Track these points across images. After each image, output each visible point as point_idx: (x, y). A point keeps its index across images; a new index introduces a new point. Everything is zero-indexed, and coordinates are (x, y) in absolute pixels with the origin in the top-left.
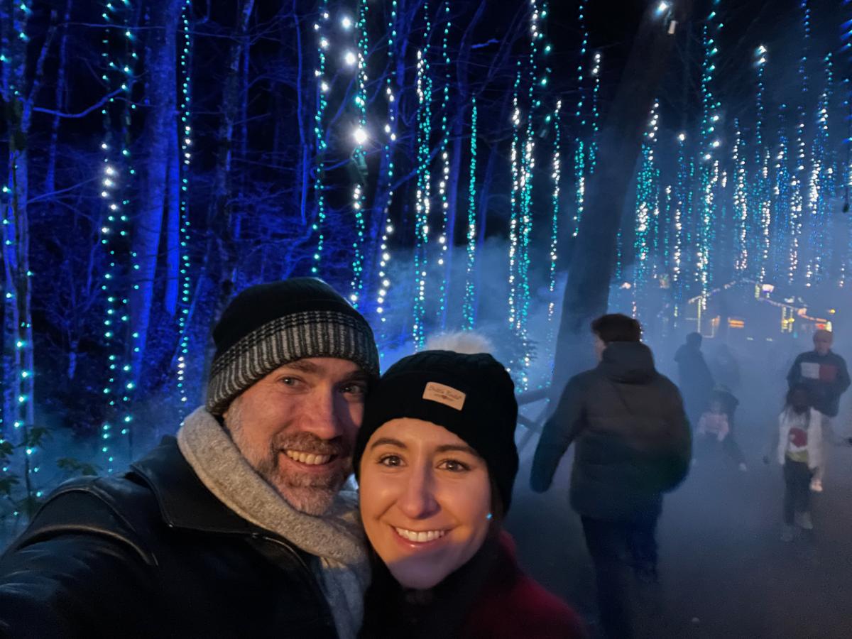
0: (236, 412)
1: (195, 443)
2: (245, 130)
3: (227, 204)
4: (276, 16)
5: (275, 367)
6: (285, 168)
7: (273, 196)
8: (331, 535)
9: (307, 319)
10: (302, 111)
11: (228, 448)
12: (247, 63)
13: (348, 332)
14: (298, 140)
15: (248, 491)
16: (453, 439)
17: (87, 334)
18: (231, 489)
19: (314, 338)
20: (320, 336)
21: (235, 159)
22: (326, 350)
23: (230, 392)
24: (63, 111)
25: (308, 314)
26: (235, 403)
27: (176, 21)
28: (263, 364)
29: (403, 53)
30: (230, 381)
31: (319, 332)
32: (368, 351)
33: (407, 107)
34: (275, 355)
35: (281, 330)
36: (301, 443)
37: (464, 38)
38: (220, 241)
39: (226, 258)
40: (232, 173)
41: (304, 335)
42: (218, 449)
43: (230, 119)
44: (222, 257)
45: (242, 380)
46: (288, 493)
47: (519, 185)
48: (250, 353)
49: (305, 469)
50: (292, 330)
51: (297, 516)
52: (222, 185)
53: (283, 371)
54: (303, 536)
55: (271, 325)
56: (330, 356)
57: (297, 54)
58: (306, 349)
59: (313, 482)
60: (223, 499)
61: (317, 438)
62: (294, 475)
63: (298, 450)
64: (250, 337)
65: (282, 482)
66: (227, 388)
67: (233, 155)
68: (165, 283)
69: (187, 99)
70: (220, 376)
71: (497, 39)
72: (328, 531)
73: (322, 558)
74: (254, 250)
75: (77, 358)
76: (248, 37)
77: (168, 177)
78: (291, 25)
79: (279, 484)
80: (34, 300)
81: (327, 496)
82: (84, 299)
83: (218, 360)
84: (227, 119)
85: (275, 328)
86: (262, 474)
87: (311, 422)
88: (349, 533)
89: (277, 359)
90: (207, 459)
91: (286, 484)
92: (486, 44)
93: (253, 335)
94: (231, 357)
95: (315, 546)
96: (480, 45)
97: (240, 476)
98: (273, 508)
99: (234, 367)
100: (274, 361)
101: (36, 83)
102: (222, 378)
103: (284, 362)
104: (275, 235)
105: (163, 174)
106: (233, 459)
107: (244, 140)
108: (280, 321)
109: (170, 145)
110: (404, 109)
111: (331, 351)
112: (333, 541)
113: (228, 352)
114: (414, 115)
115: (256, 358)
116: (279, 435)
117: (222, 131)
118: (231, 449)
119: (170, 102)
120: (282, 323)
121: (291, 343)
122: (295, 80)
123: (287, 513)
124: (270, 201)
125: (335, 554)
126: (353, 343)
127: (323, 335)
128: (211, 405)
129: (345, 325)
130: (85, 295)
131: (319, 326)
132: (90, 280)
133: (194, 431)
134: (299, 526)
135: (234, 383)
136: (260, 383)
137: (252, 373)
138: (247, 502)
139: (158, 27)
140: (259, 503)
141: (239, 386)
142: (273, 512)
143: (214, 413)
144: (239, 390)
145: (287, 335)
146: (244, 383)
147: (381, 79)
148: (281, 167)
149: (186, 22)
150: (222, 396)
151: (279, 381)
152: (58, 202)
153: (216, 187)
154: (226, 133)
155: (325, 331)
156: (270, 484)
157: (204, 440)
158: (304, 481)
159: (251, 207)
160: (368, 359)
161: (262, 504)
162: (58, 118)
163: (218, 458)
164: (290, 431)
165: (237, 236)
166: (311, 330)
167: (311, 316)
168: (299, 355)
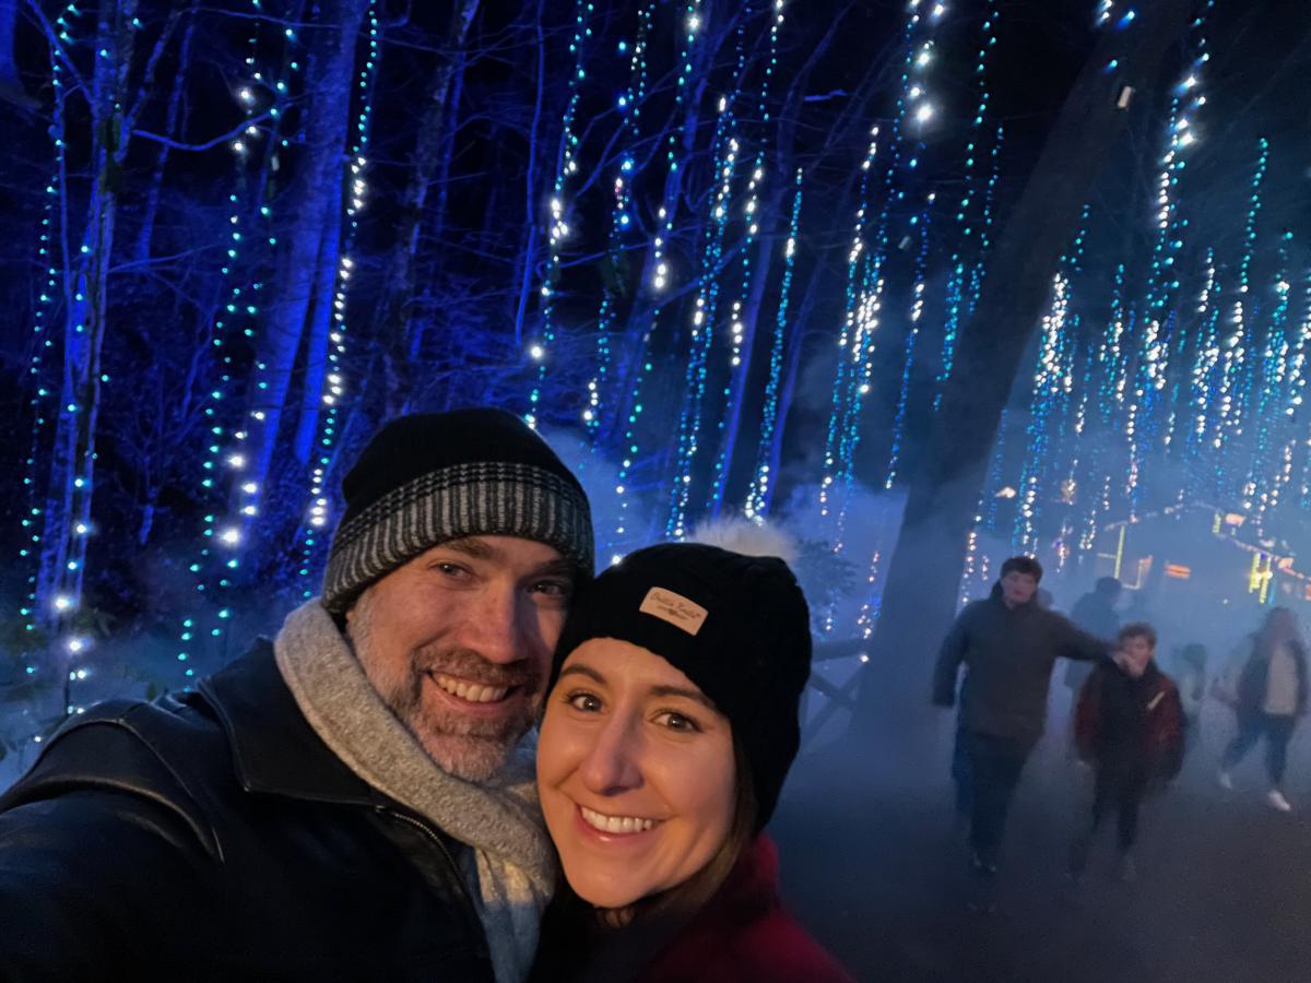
0: (365, 610)
1: (299, 655)
2: (443, 194)
3: (406, 303)
4: (511, 26)
5: (429, 545)
6: (498, 258)
7: (476, 298)
8: (497, 816)
9: (484, 474)
10: (534, 174)
11: (347, 667)
12: (457, 94)
13: (547, 500)
14: (523, 217)
15: (373, 737)
16: (677, 678)
17: (174, 480)
18: (347, 731)
19: (491, 505)
20: (501, 503)
21: (424, 236)
22: (509, 525)
23: (357, 580)
24: (176, 138)
25: (486, 466)
26: (365, 597)
27: (360, 18)
28: (410, 539)
29: (698, 100)
30: (358, 562)
31: (501, 496)
32: (575, 530)
33: (694, 185)
34: (429, 528)
35: (441, 488)
36: (458, 665)
37: (794, 84)
38: (388, 359)
39: (395, 386)
40: (419, 258)
41: (477, 498)
42: (332, 668)
43: (424, 175)
44: (390, 384)
45: (376, 561)
46: (433, 744)
47: (854, 318)
48: (392, 520)
49: (461, 708)
50: (458, 490)
51: (446, 782)
52: (402, 274)
53: (441, 554)
54: (452, 813)
55: (427, 479)
56: (515, 535)
57: (536, 85)
58: (478, 522)
59: (472, 729)
60: (334, 745)
61: (485, 661)
62: (444, 716)
63: (453, 676)
64: (394, 496)
65: (425, 725)
66: (353, 573)
67: (422, 230)
68: (298, 414)
69: (364, 139)
70: (345, 554)
71: (845, 90)
72: (492, 809)
73: (479, 852)
74: (438, 378)
75: (155, 516)
76: (464, 53)
77: (321, 253)
78: (533, 41)
79: (420, 728)
80: (101, 421)
81: (495, 753)
82: (176, 425)
83: (346, 527)
84: (420, 175)
85: (433, 484)
86: (395, 710)
87: (477, 634)
88: (524, 816)
89: (431, 534)
90: (314, 682)
91: (431, 728)
92: (826, 97)
93: (399, 493)
94: (364, 524)
95: (468, 832)
96: (817, 98)
97: (361, 711)
98: (409, 766)
99: (366, 540)
100: (426, 537)
101: (142, 93)
102: (348, 557)
103: (441, 539)
104: (471, 359)
105: (314, 248)
106: (354, 685)
107: (441, 209)
108: (442, 473)
109: (330, 204)
110: (689, 186)
111: (518, 527)
112: (498, 827)
113: (361, 516)
114: (704, 196)
115: (400, 530)
116: (424, 650)
117: (410, 192)
118: (353, 668)
119: (338, 140)
120: (445, 477)
121: (455, 509)
122: (527, 126)
123: (430, 776)
124: (469, 306)
125: (499, 847)
126: (552, 517)
127: (507, 501)
128: (328, 597)
129: (544, 487)
130: (177, 420)
131: (501, 486)
132: (188, 398)
133: (299, 636)
134: (448, 798)
135: (364, 566)
136: (404, 569)
137: (391, 551)
138: (369, 752)
139: (331, 26)
140: (388, 757)
141: (371, 571)
142: (407, 772)
143: (333, 610)
144: (370, 577)
145: (451, 497)
146: (380, 566)
147: (660, 136)
148: (492, 256)
149: (374, 21)
150: (345, 584)
151: (433, 567)
152: (154, 275)
153: (391, 277)
154: (416, 196)
155: (510, 496)
156: (406, 727)
157: (312, 651)
158: (460, 726)
159: (439, 311)
160: (575, 543)
161: (393, 758)
162: (167, 149)
163: (330, 682)
164: (444, 644)
165: (415, 353)
166: (488, 492)
167: (491, 469)
168: (466, 530)
